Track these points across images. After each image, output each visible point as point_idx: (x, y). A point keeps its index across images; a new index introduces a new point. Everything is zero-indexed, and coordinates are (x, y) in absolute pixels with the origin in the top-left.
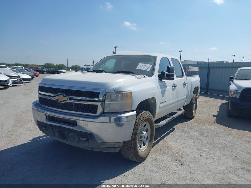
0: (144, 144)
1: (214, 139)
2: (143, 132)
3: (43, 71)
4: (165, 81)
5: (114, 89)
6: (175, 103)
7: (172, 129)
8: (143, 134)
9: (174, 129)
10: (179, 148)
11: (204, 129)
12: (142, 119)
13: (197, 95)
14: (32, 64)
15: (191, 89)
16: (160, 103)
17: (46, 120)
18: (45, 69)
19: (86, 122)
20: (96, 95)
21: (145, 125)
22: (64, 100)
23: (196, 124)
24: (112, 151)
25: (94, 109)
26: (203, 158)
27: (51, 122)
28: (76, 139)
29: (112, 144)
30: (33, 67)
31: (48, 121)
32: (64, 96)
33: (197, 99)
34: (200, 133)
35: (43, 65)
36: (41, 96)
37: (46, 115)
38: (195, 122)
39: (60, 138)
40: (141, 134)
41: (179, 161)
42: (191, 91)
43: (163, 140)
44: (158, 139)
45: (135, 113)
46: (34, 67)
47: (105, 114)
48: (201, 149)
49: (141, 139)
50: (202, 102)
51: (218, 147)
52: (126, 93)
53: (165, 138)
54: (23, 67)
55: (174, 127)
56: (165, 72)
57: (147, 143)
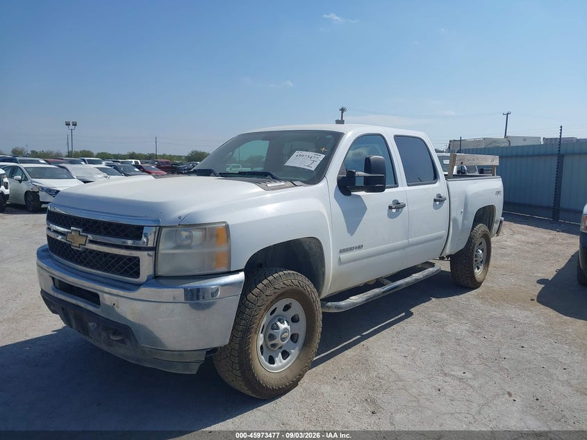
0: (285, 354)
1: (505, 346)
2: (279, 323)
3: (181, 169)
4: (362, 193)
5: (180, 218)
6: (403, 248)
7: (403, 314)
8: (278, 328)
9: (410, 314)
10: (392, 367)
11: (491, 317)
12: (268, 293)
13: (490, 227)
14: (162, 154)
15: (465, 213)
16: (342, 251)
17: (53, 290)
18: (185, 166)
19: (115, 298)
20: (137, 232)
21: (287, 308)
22: (80, 244)
23: (478, 302)
24: (179, 370)
25: (132, 267)
26: (443, 398)
27: (61, 293)
28: (102, 337)
29: (175, 353)
30: (159, 160)
31: (57, 292)
32: (79, 235)
33: (493, 239)
34: (473, 328)
35: (186, 155)
36: (53, 235)
37: (53, 278)
38: (477, 297)
39: (80, 332)
40: (273, 329)
41: (373, 402)
42: (464, 218)
43: (362, 343)
44: (352, 340)
45: (241, 276)
46: (162, 160)
47: (161, 281)
48: (453, 373)
49: (273, 342)
50: (528, 243)
51: (502, 369)
52: (214, 227)
53: (371, 339)
54: (139, 161)
55: (412, 310)
56: (354, 173)
57: (294, 353)
